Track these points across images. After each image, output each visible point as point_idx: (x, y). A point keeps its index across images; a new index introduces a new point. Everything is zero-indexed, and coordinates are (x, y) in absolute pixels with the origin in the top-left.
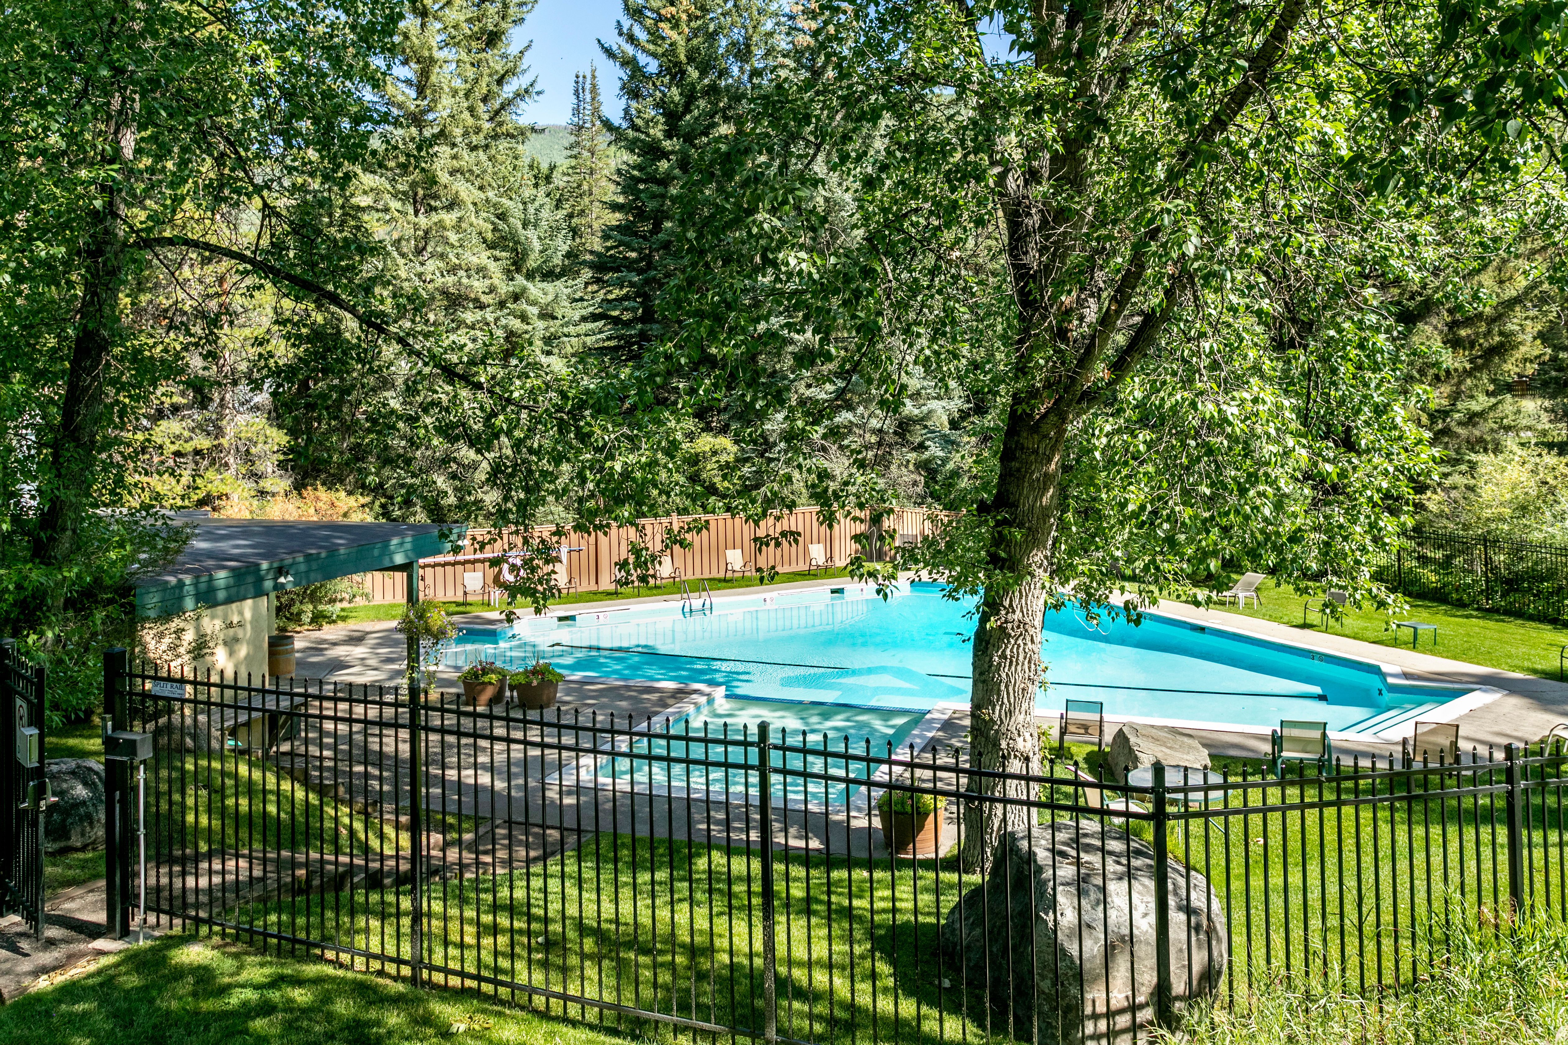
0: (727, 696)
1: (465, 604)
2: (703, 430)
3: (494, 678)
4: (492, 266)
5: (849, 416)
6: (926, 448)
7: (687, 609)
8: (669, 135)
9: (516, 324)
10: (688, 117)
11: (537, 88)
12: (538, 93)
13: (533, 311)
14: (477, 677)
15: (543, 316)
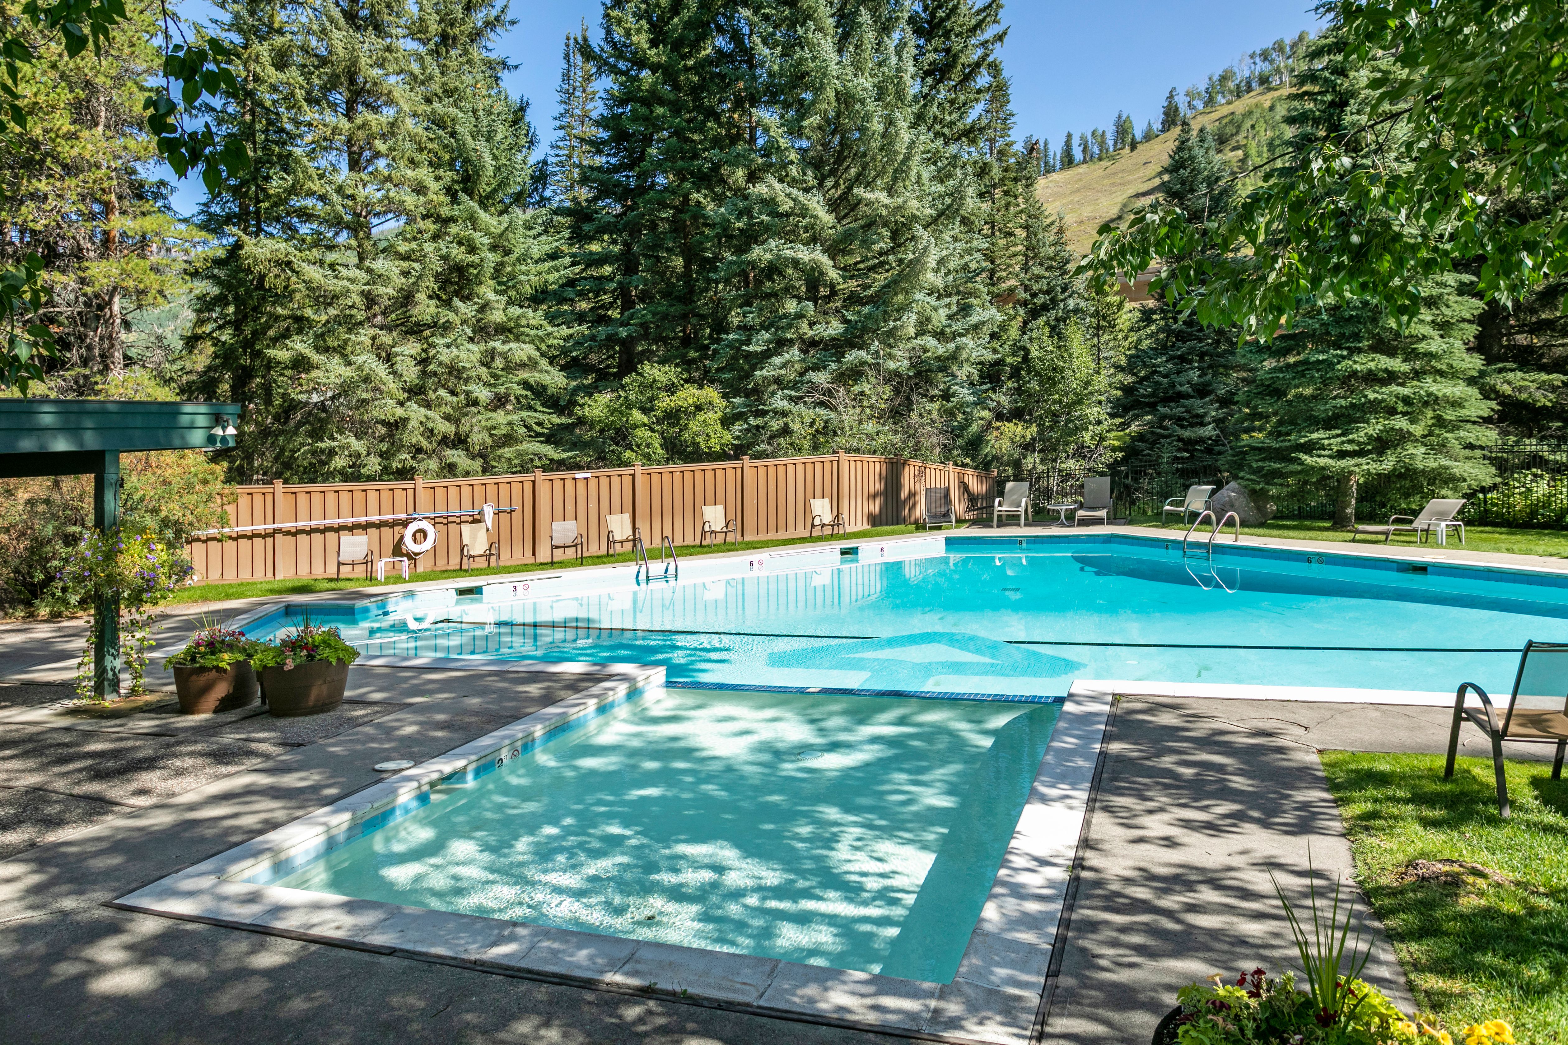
0: (669, 684)
1: (338, 580)
2: (687, 381)
3: (226, 659)
4: (434, 186)
5: (862, 354)
6: (954, 395)
7: (643, 576)
8: (654, 43)
9: (458, 254)
10: (676, 20)
11: (509, 17)
12: (513, 23)
13: (484, 241)
14: (193, 660)
15: (494, 248)
